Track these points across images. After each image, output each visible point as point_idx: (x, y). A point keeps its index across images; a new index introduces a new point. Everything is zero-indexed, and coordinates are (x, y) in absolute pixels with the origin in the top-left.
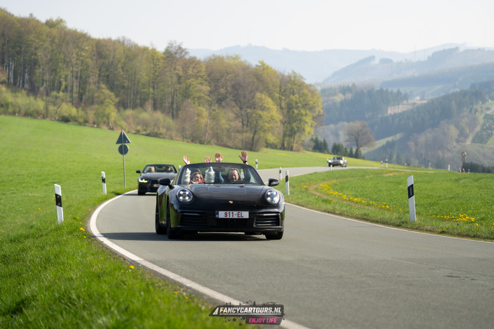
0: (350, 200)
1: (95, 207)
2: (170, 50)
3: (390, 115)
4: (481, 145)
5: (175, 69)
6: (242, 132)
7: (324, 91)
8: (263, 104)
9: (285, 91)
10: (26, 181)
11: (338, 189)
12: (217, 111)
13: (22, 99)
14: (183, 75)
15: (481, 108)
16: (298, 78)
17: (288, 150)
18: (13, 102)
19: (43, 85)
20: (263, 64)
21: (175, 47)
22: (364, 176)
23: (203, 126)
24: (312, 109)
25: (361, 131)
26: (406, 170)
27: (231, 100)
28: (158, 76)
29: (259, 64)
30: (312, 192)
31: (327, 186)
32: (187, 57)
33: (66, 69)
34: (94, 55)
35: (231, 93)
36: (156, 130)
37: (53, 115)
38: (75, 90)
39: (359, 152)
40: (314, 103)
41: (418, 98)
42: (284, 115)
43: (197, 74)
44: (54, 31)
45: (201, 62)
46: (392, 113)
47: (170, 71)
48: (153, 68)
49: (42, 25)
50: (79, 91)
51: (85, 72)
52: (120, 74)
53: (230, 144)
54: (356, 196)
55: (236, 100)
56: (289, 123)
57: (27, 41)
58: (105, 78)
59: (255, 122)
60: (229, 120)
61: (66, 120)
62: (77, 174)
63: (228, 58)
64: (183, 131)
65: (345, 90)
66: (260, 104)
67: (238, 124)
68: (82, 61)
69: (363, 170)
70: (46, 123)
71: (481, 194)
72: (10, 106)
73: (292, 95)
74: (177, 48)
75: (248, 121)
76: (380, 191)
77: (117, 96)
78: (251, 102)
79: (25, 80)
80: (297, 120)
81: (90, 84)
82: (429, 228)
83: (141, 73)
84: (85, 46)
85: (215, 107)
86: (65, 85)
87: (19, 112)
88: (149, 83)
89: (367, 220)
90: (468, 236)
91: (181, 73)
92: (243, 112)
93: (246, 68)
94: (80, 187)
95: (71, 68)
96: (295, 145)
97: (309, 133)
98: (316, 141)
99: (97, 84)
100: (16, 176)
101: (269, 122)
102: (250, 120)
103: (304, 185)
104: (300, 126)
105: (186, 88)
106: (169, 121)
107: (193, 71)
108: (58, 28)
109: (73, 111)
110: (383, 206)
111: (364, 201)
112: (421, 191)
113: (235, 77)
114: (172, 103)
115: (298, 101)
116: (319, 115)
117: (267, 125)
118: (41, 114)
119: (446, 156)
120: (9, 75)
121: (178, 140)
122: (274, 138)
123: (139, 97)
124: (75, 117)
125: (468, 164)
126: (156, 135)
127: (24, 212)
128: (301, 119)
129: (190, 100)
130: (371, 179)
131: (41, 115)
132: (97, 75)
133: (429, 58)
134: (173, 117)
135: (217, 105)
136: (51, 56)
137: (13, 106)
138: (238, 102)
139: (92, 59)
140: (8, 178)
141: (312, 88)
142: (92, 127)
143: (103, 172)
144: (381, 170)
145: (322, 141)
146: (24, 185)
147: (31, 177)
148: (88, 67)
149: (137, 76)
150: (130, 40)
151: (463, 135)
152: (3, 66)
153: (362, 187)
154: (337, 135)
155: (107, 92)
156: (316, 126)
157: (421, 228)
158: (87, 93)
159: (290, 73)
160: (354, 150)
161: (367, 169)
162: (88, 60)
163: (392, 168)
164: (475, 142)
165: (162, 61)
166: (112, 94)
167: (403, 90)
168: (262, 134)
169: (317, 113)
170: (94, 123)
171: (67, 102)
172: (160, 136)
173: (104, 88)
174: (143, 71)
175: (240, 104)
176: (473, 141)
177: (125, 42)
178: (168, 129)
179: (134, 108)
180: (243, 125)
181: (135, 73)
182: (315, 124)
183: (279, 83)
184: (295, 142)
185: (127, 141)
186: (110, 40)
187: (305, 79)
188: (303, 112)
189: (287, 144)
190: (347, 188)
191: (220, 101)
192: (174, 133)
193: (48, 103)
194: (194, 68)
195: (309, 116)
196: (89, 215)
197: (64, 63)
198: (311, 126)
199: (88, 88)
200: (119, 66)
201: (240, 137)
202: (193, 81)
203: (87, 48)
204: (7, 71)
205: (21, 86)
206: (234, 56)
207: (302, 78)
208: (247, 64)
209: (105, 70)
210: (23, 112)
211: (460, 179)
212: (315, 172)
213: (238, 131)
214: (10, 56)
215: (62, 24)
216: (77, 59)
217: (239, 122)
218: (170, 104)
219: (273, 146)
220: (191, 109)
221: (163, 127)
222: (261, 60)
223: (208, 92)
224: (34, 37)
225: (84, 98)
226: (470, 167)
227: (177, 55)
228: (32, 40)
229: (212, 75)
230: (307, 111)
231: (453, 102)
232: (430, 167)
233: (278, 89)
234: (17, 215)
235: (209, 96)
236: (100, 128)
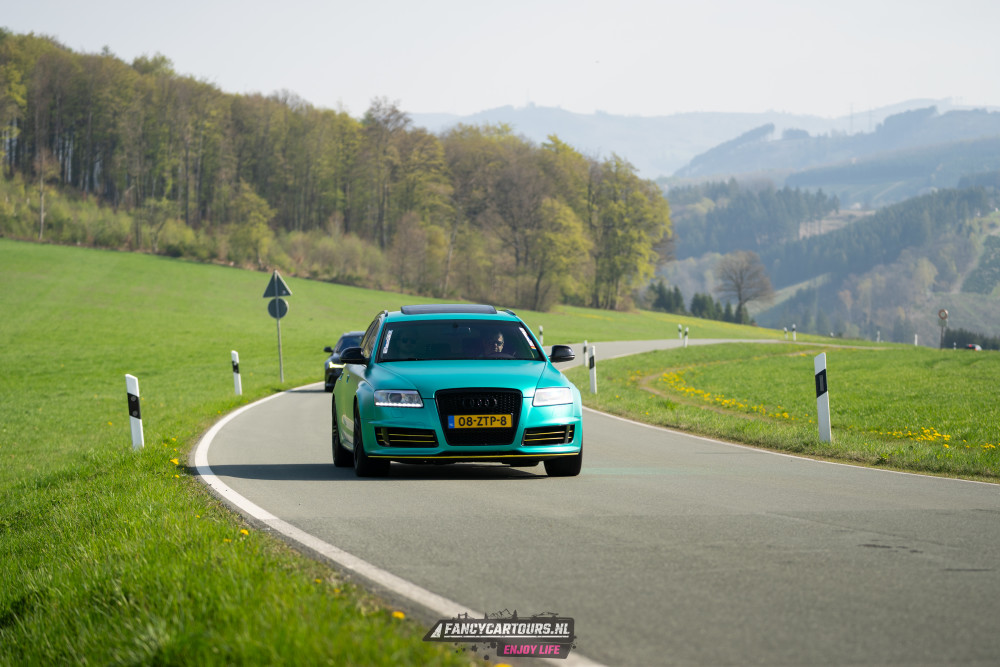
0: (715, 403)
1: (214, 418)
2: (375, 115)
3: (804, 238)
4: (980, 296)
5: (385, 152)
6: (517, 275)
7: (674, 193)
8: (556, 219)
9: (598, 194)
10: (91, 371)
11: (697, 382)
12: (468, 233)
13: (89, 213)
14: (400, 163)
15: (980, 223)
16: (624, 169)
17: (605, 308)
18: (72, 219)
19: (129, 185)
20: (556, 142)
21: (384, 109)
22: (749, 357)
23: (440, 261)
24: (651, 228)
25: (747, 269)
26: (830, 345)
27: (494, 212)
28: (352, 166)
29: (549, 142)
30: (646, 388)
31: (676, 376)
32: (409, 129)
33: (173, 154)
34: (228, 126)
35: (493, 199)
36: (349, 272)
37: (150, 244)
38: (192, 194)
39: (743, 312)
40: (655, 217)
41: (858, 205)
42: (597, 240)
43: (428, 163)
44: (150, 81)
45: (436, 139)
46: (808, 235)
47: (376, 156)
48: (343, 150)
49: (128, 68)
50: (200, 197)
51: (211, 159)
52: (279, 164)
53: (493, 297)
54: (729, 396)
55: (504, 210)
56: (608, 256)
57: (98, 100)
58: (251, 172)
59: (541, 255)
60: (490, 251)
61: (173, 252)
62: (191, 356)
63: (488, 129)
64: (402, 273)
65: (715, 191)
66: (551, 220)
67: (507, 258)
68: (205, 138)
69: (748, 346)
70: (137, 259)
71: (972, 390)
72: (65, 226)
73: (613, 202)
74: (388, 112)
75: (527, 253)
76: (777, 385)
77: (273, 205)
78: (533, 215)
79: (95, 176)
80: (623, 251)
81: (221, 182)
82: (855, 453)
83: (319, 160)
84: (211, 109)
85: (466, 225)
86: (174, 185)
87: (83, 239)
88: (335, 180)
89: (740, 441)
90: (928, 469)
91: (397, 161)
92: (518, 235)
93: (522, 150)
94: (196, 381)
95: (184, 152)
96: (619, 299)
97: (646, 275)
98: (660, 290)
99: (234, 184)
100: (71, 362)
101: (568, 254)
102: (532, 251)
103: (632, 375)
104: (628, 261)
105: (407, 189)
106: (375, 253)
107: (419, 156)
108: (157, 75)
109: (189, 236)
110: (778, 415)
111: (741, 405)
112: (857, 384)
113: (502, 167)
114: (380, 219)
115: (624, 212)
116: (665, 241)
117: (565, 260)
118: (125, 241)
119: (912, 317)
120: (63, 166)
121: (392, 291)
122: (577, 284)
123: (315, 207)
124: (192, 248)
125: (954, 333)
126: (349, 282)
127: (81, 429)
128: (630, 248)
129: (414, 213)
130: (762, 363)
131: (126, 244)
132: (234, 166)
133: (879, 127)
134: (382, 245)
135: (466, 222)
136: (143, 128)
137: (72, 226)
138: (507, 216)
139: (225, 135)
140: (55, 365)
141: (652, 188)
142: (224, 266)
143: (234, 352)
144: (783, 345)
145: (672, 290)
146: (86, 378)
147: (101, 363)
148: (216, 149)
149: (313, 167)
150: (298, 97)
151: (944, 277)
152: (52, 150)
153: (743, 378)
154: (701, 279)
155: (253, 197)
156: (660, 260)
157: (841, 455)
158: (215, 201)
159: (609, 159)
160: (734, 308)
161: (755, 344)
162: (217, 136)
163: (805, 341)
164: (969, 291)
165: (359, 137)
166: (264, 202)
167: (829, 191)
168: (554, 278)
169: (662, 236)
170: (229, 258)
171: (176, 218)
172: (357, 283)
173: (247, 191)
174: (323, 156)
175: (510, 220)
176: (965, 289)
177: (288, 101)
178: (373, 269)
179: (305, 229)
180: (518, 260)
181: (308, 162)
182: (658, 256)
183: (586, 178)
184: (619, 293)
185: (284, 292)
186: (258, 97)
187: (638, 170)
188: (634, 233)
189: (605, 297)
190: (715, 380)
191: (473, 213)
192: (384, 278)
193: (139, 221)
194: (422, 150)
195: (645, 242)
196: (198, 434)
197: (170, 142)
198: (651, 261)
199: (217, 189)
200: (278, 147)
201: (512, 283)
202: (420, 176)
203: (214, 113)
204: (60, 157)
205: (87, 188)
206: (499, 127)
207: (632, 168)
208: (524, 142)
209: (250, 154)
210: (90, 238)
211: (935, 362)
212: (653, 349)
213: (509, 273)
214: (65, 131)
215: (164, 67)
216: (196, 135)
217: (511, 254)
218: (376, 221)
219: (576, 301)
220: (417, 231)
221: (364, 265)
222: (552, 135)
223: (450, 195)
224: (111, 92)
225: (209, 210)
226: (958, 340)
227: (389, 125)
228: (107, 99)
229: (458, 164)
230: (643, 233)
231: (926, 214)
232: (878, 339)
233: (585, 190)
234: (65, 436)
235: (451, 204)
236: (240, 268)
